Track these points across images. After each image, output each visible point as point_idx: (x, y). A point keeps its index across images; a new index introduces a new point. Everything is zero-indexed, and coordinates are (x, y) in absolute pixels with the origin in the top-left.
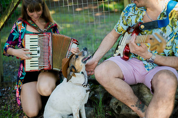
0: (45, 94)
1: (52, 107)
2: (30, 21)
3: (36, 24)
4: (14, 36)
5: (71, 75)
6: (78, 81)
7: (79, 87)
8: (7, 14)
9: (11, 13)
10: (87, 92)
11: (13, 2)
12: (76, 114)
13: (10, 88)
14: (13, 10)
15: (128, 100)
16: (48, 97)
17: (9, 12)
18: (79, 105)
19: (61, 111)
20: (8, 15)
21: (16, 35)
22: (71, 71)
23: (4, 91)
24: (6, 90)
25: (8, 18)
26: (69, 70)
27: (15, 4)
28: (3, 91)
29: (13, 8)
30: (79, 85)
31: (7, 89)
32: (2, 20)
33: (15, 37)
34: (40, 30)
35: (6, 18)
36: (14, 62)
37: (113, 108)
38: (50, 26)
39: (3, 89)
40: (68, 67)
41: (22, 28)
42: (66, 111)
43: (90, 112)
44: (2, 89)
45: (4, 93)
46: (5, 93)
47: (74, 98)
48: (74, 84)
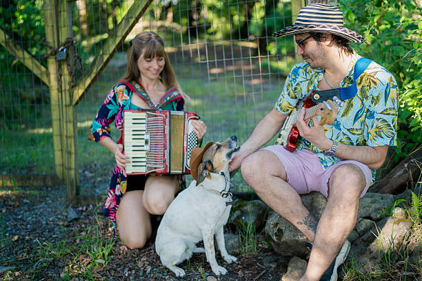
0: (156, 211)
1: (170, 227)
2: (137, 86)
3: (146, 93)
4: (110, 110)
5: (205, 175)
6: (213, 187)
7: (214, 195)
8: (90, 75)
9: (99, 74)
10: (227, 206)
11: (103, 54)
12: (208, 239)
13: (91, 206)
14: (102, 69)
15: (292, 212)
16: (162, 216)
17: (95, 71)
18: (213, 225)
19: (185, 234)
20: (93, 76)
21: (113, 109)
22: (205, 168)
23: (82, 211)
24: (84, 209)
25: (93, 81)
26: (201, 166)
27: (105, 58)
28: (79, 211)
29: (102, 64)
30: (216, 192)
31: (87, 209)
32: (81, 85)
33: (110, 112)
34: (151, 103)
35: (88, 81)
36: (93, 166)
37: (270, 234)
38: (168, 98)
39: (80, 209)
40: (201, 162)
41: (124, 98)
42: (191, 234)
43: (231, 242)
44: (78, 207)
45: (82, 214)
46: (84, 214)
47: (206, 213)
48: (208, 190)
